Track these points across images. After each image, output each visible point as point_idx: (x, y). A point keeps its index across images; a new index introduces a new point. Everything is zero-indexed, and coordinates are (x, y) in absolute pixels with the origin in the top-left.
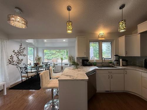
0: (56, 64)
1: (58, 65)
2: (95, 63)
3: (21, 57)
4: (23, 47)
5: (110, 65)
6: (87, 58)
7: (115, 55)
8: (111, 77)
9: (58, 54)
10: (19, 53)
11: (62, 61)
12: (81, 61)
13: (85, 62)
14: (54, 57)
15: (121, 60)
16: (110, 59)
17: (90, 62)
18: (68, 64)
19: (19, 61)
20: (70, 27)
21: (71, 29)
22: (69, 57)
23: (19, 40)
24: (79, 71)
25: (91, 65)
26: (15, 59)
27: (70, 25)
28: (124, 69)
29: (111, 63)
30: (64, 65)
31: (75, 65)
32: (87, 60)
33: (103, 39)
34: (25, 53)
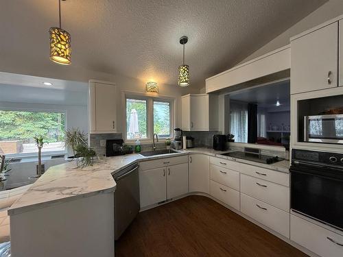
0: (13, 160)
1: (22, 161)
2: (138, 148)
5: (168, 148)
6: (121, 135)
7: (176, 130)
8: (168, 174)
9: (29, 125)
11: (40, 148)
12: (103, 143)
13: (115, 146)
14: (9, 135)
15: (184, 138)
16: (168, 136)
17: (126, 146)
18: (63, 156)
20: (63, 47)
21: (67, 52)
22: (68, 135)
24: (94, 170)
25: (129, 151)
27: (62, 40)
28: (188, 154)
29: (169, 144)
30: (50, 158)
31: (83, 155)
32: (120, 142)
33: (155, 95)
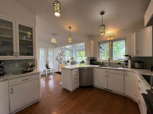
3: (62, 57)
4: (63, 51)
7: (125, 56)
10: (61, 55)
19: (61, 59)
23: (61, 47)
26: (59, 58)
28: (124, 70)
34: (64, 54)
